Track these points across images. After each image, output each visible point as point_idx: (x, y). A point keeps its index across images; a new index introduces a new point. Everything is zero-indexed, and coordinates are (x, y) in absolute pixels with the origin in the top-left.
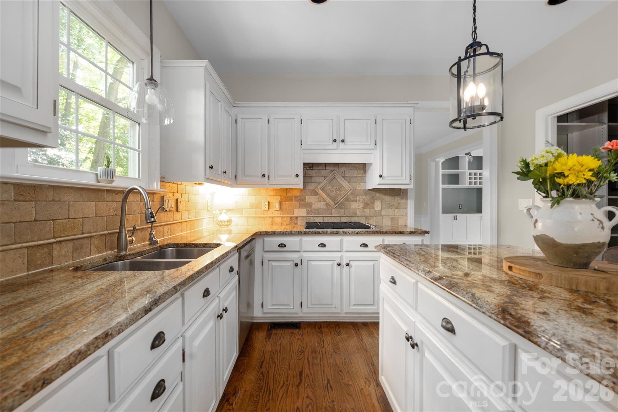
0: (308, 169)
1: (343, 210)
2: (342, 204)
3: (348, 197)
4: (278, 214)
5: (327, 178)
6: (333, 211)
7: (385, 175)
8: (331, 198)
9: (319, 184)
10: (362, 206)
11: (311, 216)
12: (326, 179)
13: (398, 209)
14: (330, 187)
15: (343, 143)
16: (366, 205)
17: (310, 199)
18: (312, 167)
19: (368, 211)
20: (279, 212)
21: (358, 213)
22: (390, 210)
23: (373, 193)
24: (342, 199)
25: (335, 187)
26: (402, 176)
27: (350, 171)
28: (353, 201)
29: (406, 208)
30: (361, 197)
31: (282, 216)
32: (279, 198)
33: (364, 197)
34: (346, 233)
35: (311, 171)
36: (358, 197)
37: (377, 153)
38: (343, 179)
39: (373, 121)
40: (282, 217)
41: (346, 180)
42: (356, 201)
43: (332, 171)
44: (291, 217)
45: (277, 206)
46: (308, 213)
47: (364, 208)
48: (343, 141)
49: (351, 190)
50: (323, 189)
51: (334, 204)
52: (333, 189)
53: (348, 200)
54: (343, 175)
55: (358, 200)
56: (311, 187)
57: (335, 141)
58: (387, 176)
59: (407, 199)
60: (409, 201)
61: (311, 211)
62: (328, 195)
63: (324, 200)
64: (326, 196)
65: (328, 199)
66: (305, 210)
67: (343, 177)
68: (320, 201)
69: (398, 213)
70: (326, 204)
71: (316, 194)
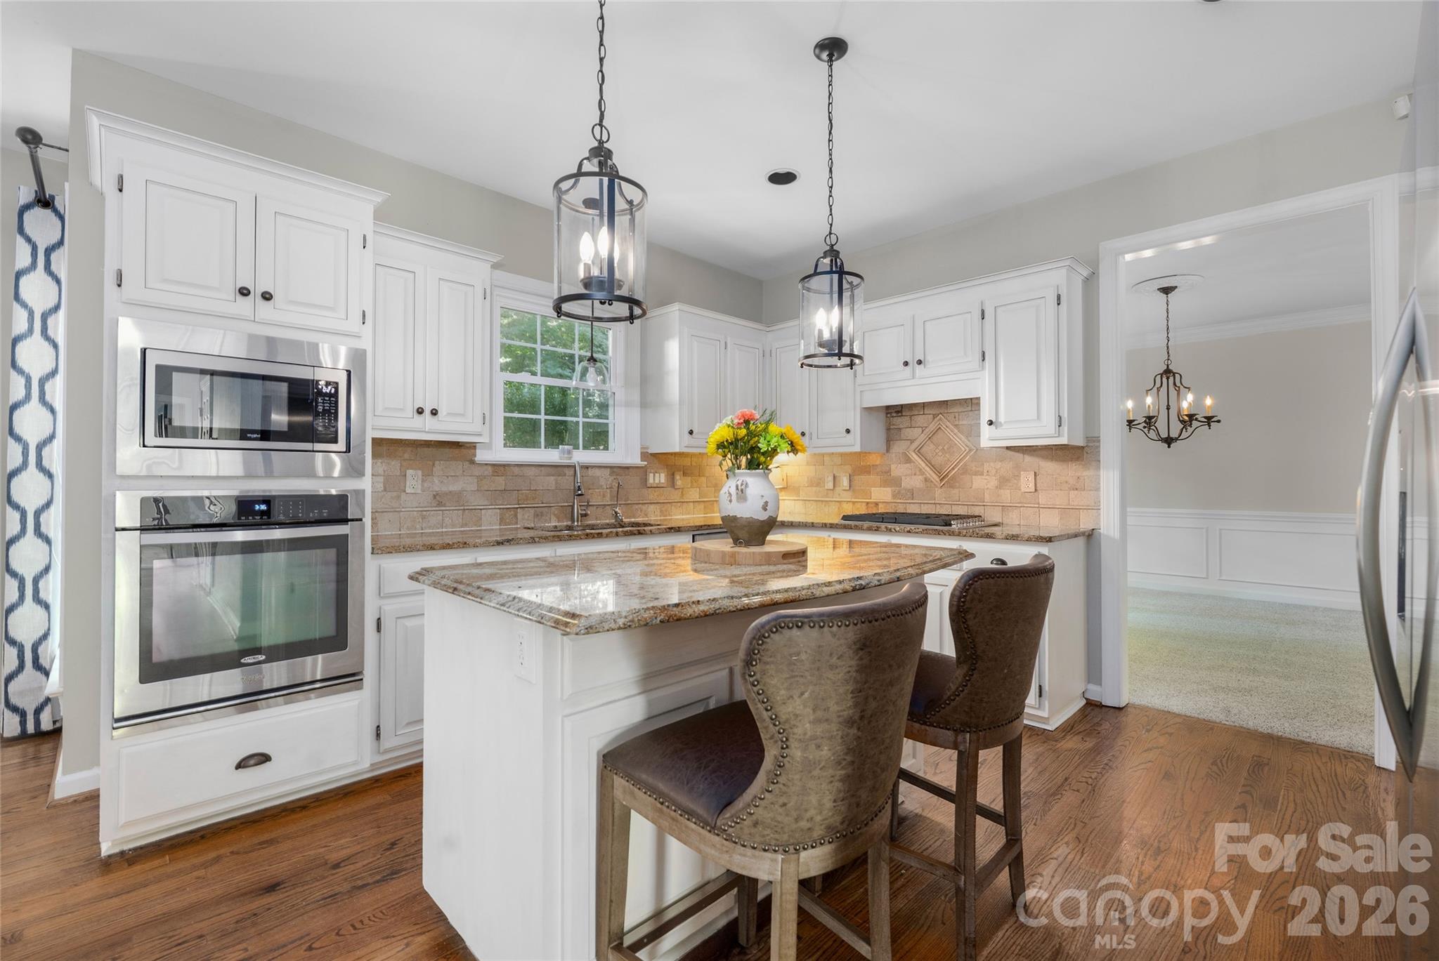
0: (894, 415)
1: (956, 491)
2: (953, 478)
3: (965, 465)
4: (848, 496)
5: (927, 430)
6: (938, 492)
7: (1002, 419)
8: (933, 467)
9: (912, 441)
10: (993, 482)
11: (899, 501)
12: (925, 432)
13: (1076, 492)
14: (932, 446)
15: (922, 366)
16: (1003, 482)
17: (898, 469)
18: (901, 412)
19: (1006, 495)
20: (850, 493)
21: (987, 497)
22: (1057, 492)
23: (1019, 456)
24: (953, 469)
25: (940, 448)
26: (1039, 417)
27: (970, 413)
28: (976, 473)
29: (1098, 489)
30: (992, 464)
31: (853, 500)
32: (848, 469)
33: (999, 465)
35: (899, 419)
36: (986, 466)
38: (956, 431)
39: (978, 316)
40: (854, 503)
41: (962, 433)
42: (982, 474)
43: (935, 416)
44: (868, 503)
45: (845, 482)
46: (894, 496)
47: (999, 487)
48: (920, 362)
49: (970, 450)
50: (919, 452)
51: (938, 480)
52: (937, 451)
53: (965, 471)
54: (957, 423)
55: (985, 471)
56: (898, 447)
57: (906, 364)
58: (1005, 422)
59: (1098, 468)
60: (1103, 473)
61: (899, 492)
62: (929, 462)
63: (922, 472)
64: (924, 465)
65: (928, 469)
66: (889, 490)
67: (956, 426)
68: (915, 474)
69: (1076, 499)
70: (926, 480)
71: (908, 460)
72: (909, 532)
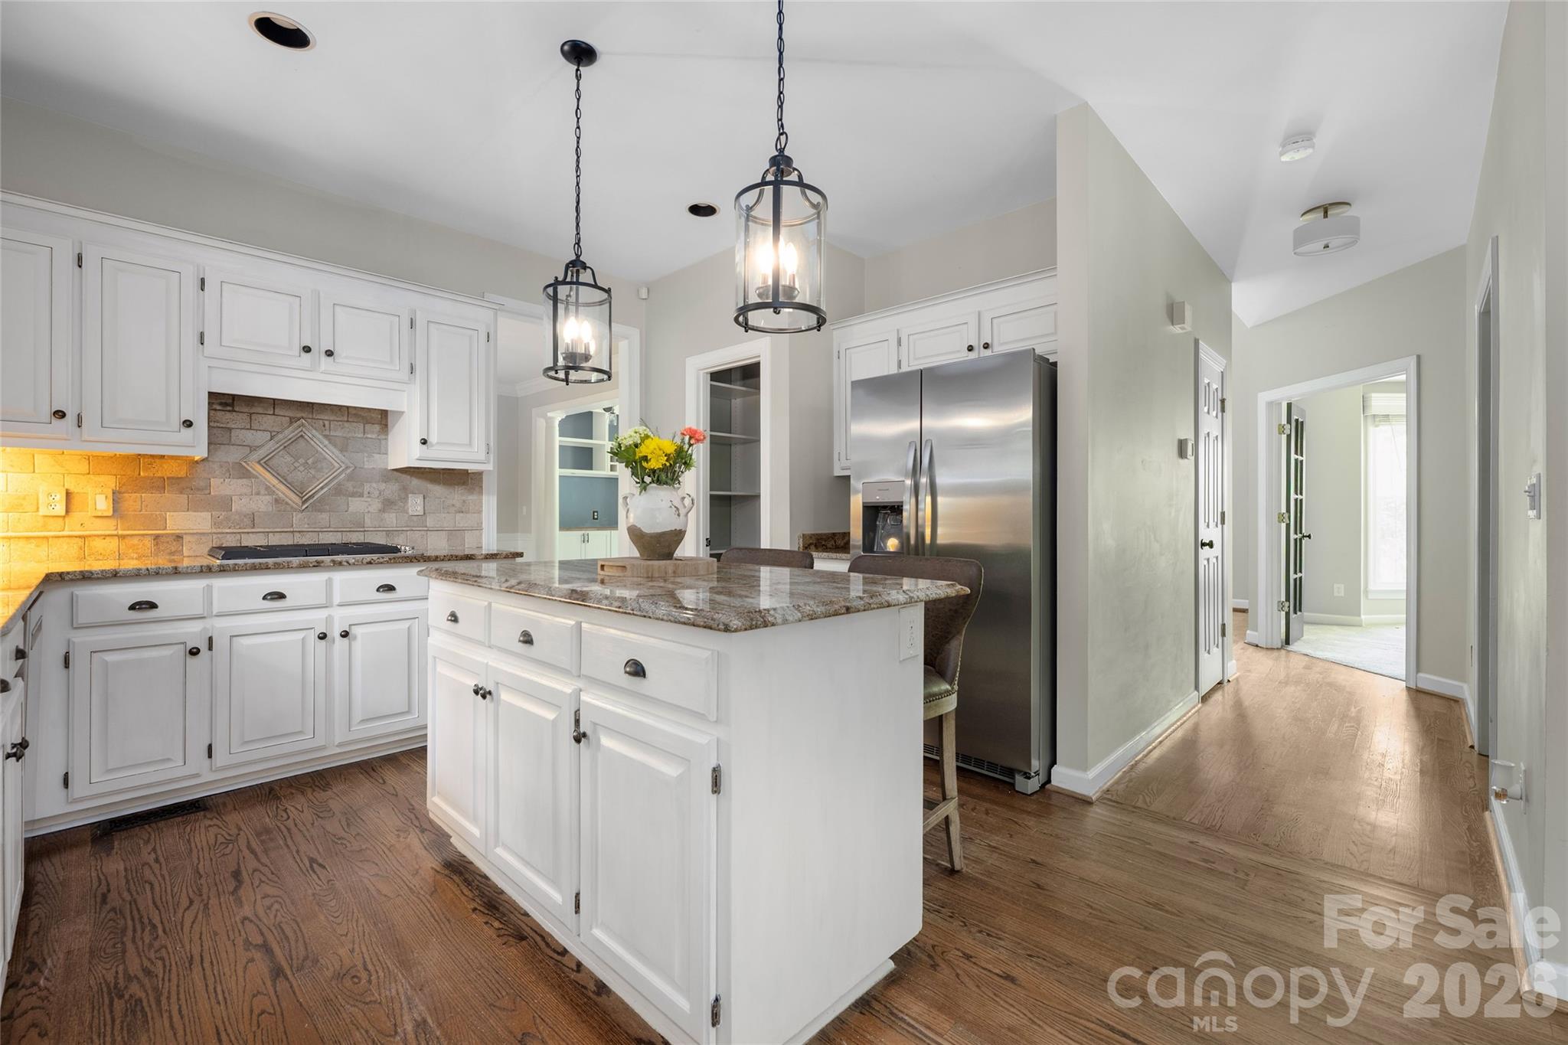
0: (218, 407)
1: (325, 516)
2: (321, 500)
3: (339, 484)
4: (109, 527)
5: (280, 436)
6: (297, 518)
7: (433, 439)
8: (290, 486)
9: (253, 449)
10: (376, 505)
11: (228, 531)
12: (276, 439)
13: (462, 515)
14: (289, 459)
15: (331, 359)
16: (388, 504)
17: (221, 486)
18: (232, 405)
19: (391, 519)
20: (112, 523)
21: (368, 522)
22: (444, 515)
23: (406, 477)
24: (322, 488)
25: (302, 461)
26: (470, 444)
27: (346, 425)
28: (353, 495)
29: (480, 512)
30: (374, 485)
31: (120, 532)
32: (111, 482)
33: (383, 486)
34: (340, 563)
35: (228, 415)
36: (367, 488)
37: (416, 390)
38: (326, 442)
39: (406, 324)
40: (123, 537)
41: (335, 446)
42: (362, 495)
43: (292, 420)
44: (157, 537)
45: (103, 505)
46: (216, 523)
47: (383, 510)
48: (329, 353)
49: (347, 468)
50: (265, 463)
51: (299, 502)
52: (297, 464)
53: (339, 491)
54: (327, 433)
55: (366, 493)
56: (231, 455)
57: (307, 349)
58: (438, 443)
59: (481, 493)
60: (485, 498)
61: (227, 519)
62: (283, 479)
63: (269, 490)
64: (275, 482)
65: (283, 488)
66: (207, 515)
67: (326, 436)
68: (258, 494)
69: (461, 521)
70: (277, 501)
71: (244, 473)
72: (370, 563)
